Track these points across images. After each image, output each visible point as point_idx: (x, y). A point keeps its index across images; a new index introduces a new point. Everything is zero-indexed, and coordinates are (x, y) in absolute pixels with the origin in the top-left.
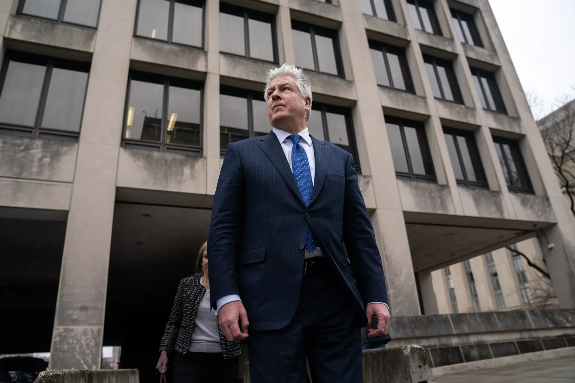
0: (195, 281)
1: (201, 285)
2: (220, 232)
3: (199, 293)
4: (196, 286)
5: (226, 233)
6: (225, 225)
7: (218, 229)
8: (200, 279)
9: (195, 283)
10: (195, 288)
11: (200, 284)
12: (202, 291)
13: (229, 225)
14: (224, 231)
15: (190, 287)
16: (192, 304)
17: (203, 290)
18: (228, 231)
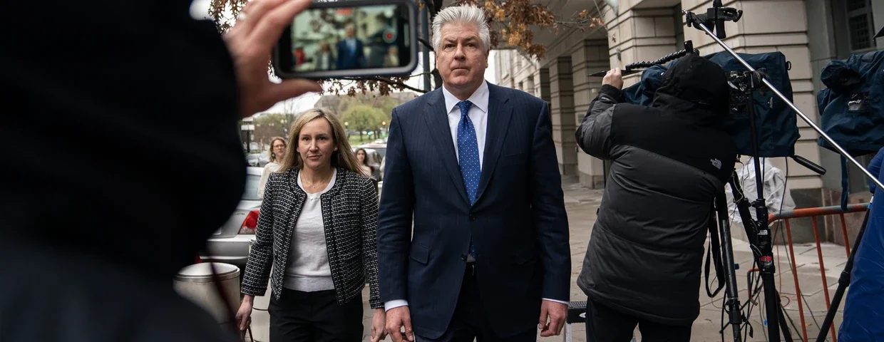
0: (289, 180)
1: (299, 188)
2: (386, 227)
3: (296, 204)
4: (292, 190)
5: (391, 228)
6: (390, 218)
7: (384, 223)
8: (297, 175)
9: (290, 184)
10: (289, 194)
11: (297, 185)
12: (300, 199)
13: (396, 217)
14: (389, 226)
15: (282, 191)
16: (285, 223)
17: (302, 196)
18: (394, 225)
